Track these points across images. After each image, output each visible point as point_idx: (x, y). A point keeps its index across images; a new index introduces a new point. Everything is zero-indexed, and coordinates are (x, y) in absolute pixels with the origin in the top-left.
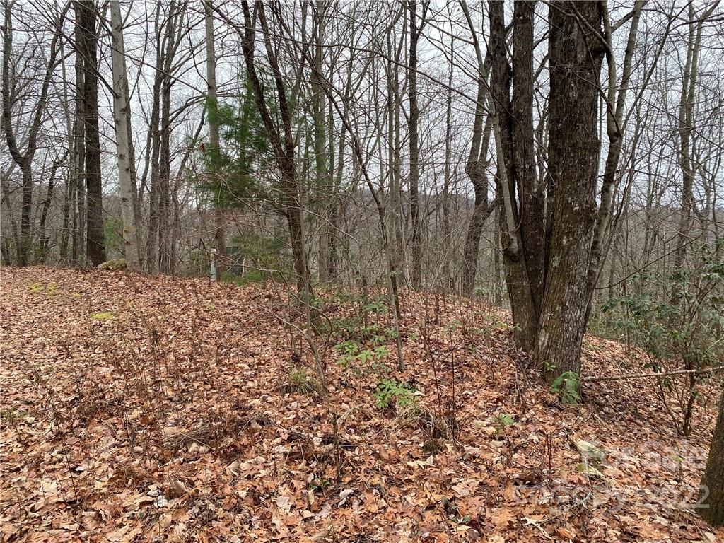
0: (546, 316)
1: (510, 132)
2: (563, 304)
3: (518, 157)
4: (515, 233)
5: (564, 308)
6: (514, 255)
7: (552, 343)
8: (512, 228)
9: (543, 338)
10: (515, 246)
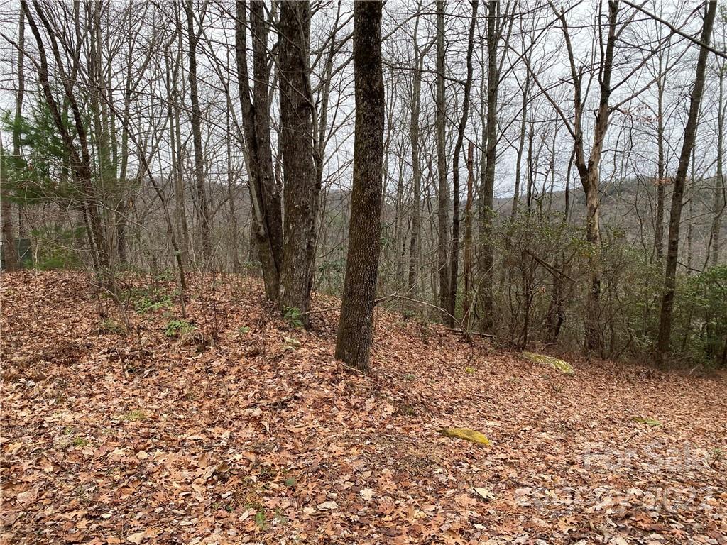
0: (283, 275)
1: (256, 153)
2: (292, 267)
3: (262, 170)
4: (262, 222)
5: (293, 270)
6: (262, 237)
7: (287, 292)
8: (260, 219)
9: (282, 290)
10: (262, 231)
